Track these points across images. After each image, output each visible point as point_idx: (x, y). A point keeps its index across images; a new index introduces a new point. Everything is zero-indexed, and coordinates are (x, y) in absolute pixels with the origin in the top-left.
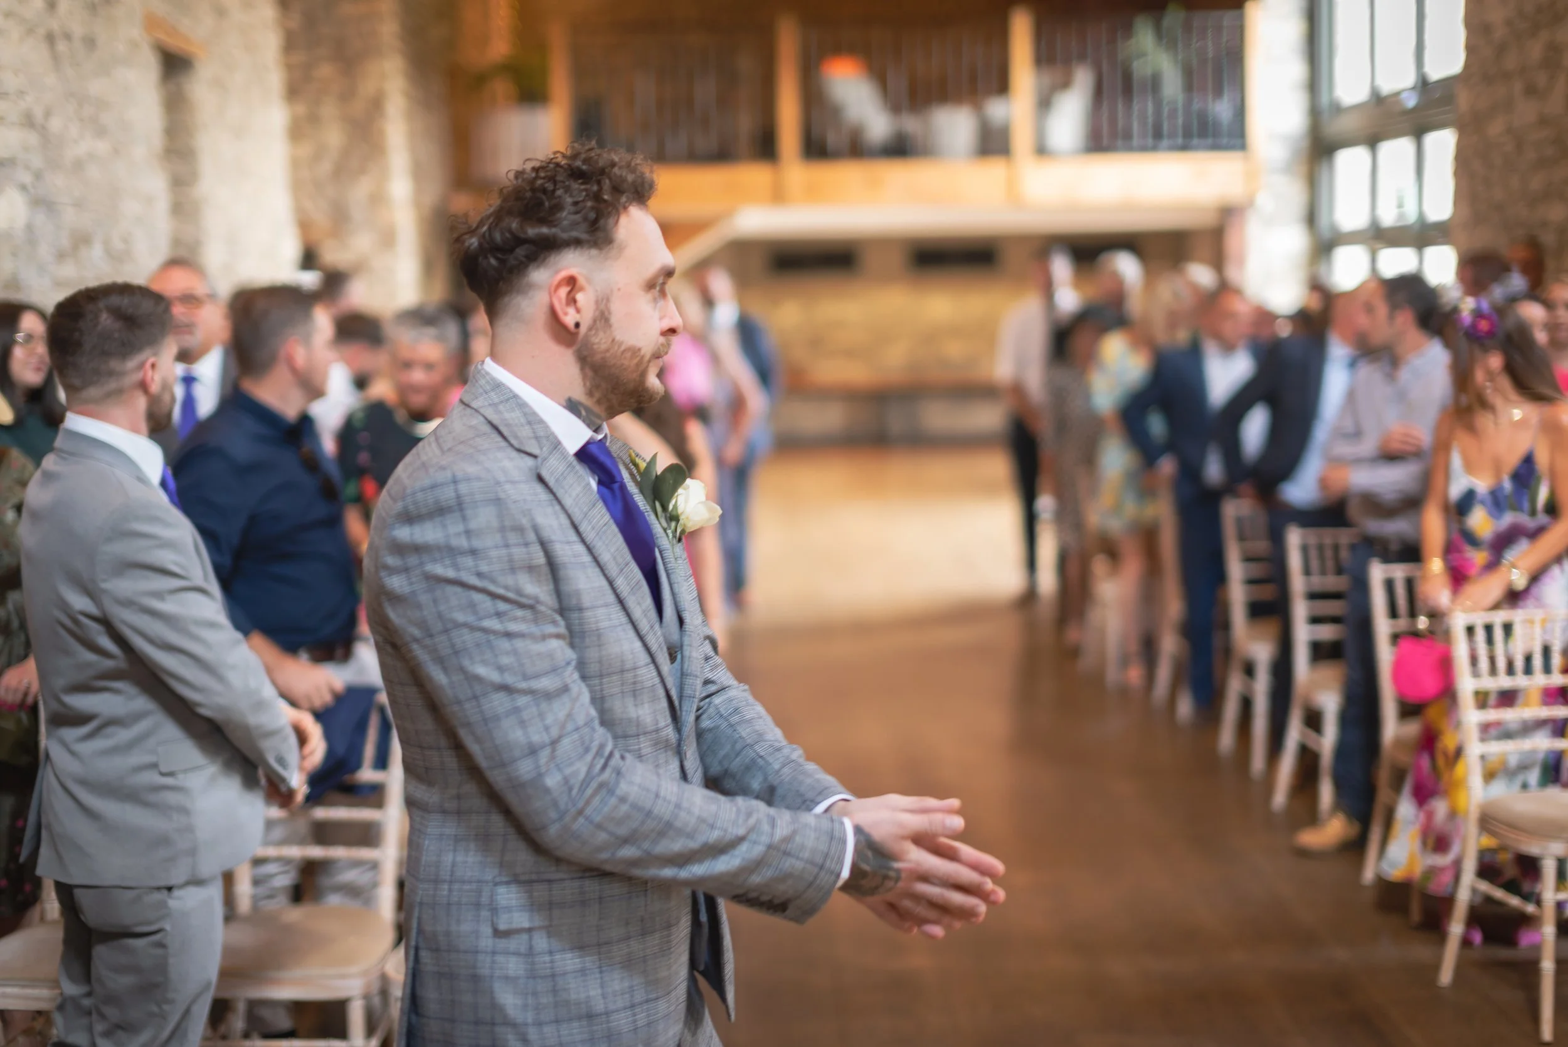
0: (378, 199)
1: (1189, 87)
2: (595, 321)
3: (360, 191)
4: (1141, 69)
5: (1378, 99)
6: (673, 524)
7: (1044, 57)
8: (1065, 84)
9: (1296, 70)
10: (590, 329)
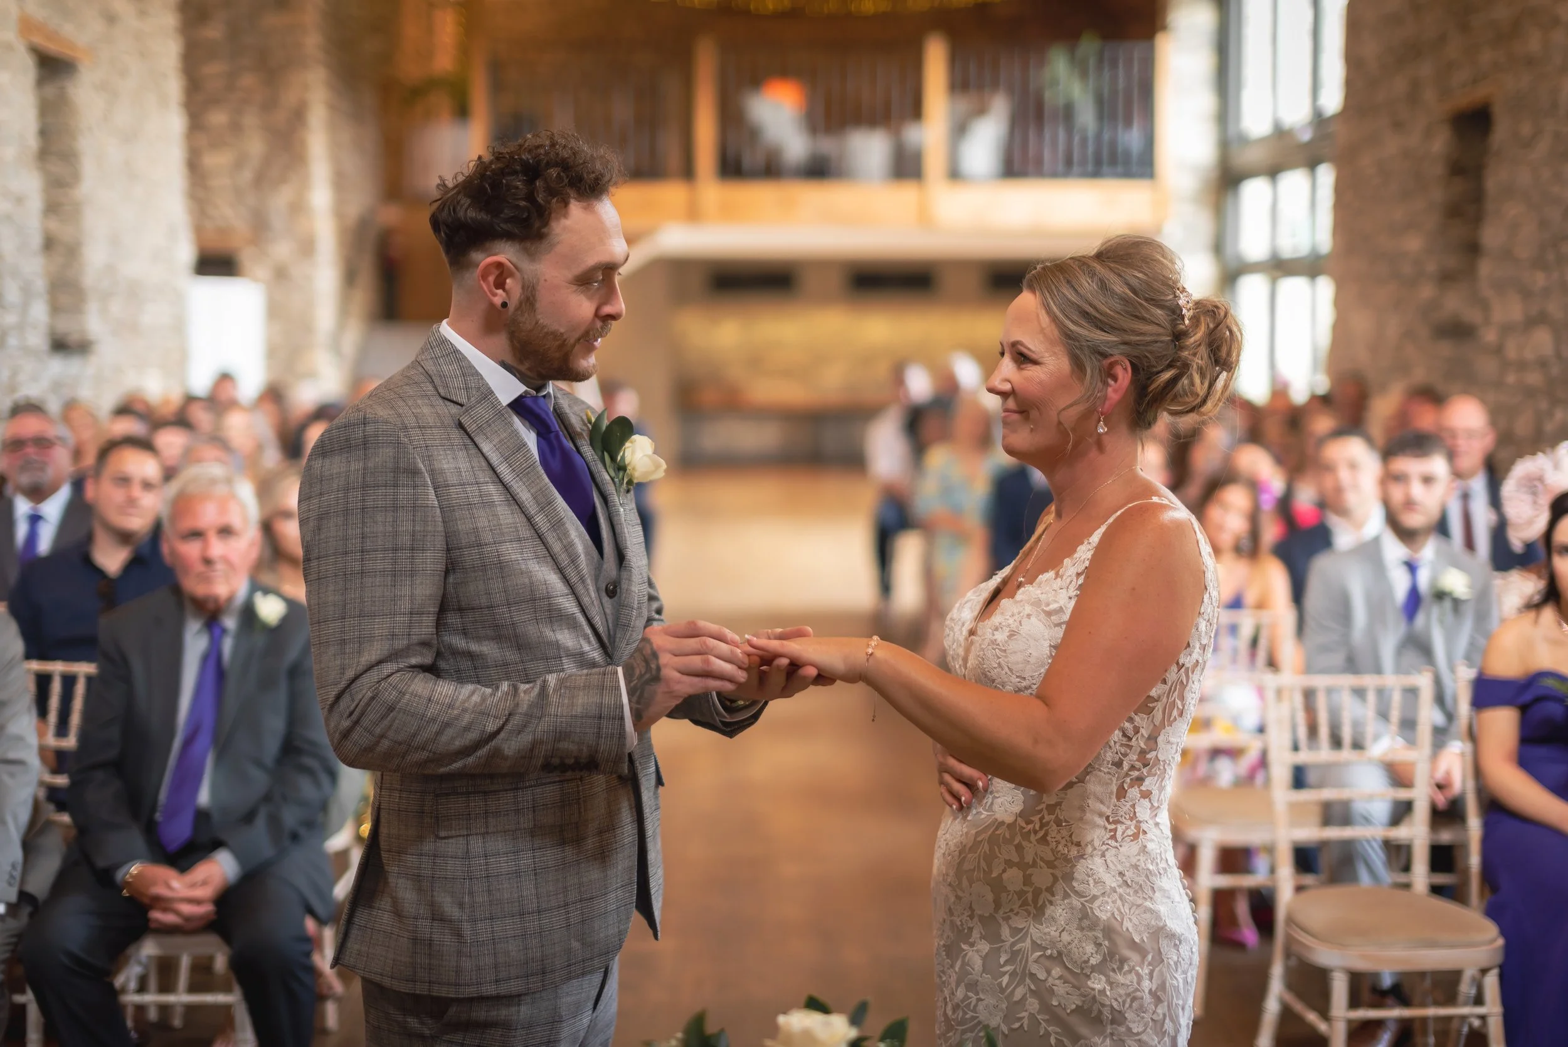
0: (298, 208)
1: (1100, 116)
2: (521, 303)
3: (280, 200)
4: (1052, 98)
5: (1280, 133)
6: (621, 474)
7: (959, 84)
8: (981, 111)
9: (1205, 101)
10: (517, 309)
